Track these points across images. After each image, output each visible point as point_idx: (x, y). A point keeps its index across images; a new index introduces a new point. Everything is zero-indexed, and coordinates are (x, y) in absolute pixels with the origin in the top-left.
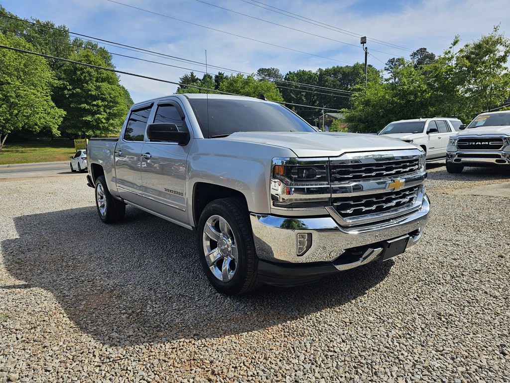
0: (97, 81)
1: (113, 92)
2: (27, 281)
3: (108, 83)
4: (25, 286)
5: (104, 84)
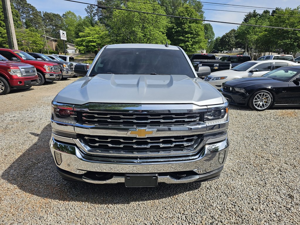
0: (190, 23)
1: (197, 29)
2: (41, 133)
3: (196, 23)
4: (38, 135)
5: (193, 24)
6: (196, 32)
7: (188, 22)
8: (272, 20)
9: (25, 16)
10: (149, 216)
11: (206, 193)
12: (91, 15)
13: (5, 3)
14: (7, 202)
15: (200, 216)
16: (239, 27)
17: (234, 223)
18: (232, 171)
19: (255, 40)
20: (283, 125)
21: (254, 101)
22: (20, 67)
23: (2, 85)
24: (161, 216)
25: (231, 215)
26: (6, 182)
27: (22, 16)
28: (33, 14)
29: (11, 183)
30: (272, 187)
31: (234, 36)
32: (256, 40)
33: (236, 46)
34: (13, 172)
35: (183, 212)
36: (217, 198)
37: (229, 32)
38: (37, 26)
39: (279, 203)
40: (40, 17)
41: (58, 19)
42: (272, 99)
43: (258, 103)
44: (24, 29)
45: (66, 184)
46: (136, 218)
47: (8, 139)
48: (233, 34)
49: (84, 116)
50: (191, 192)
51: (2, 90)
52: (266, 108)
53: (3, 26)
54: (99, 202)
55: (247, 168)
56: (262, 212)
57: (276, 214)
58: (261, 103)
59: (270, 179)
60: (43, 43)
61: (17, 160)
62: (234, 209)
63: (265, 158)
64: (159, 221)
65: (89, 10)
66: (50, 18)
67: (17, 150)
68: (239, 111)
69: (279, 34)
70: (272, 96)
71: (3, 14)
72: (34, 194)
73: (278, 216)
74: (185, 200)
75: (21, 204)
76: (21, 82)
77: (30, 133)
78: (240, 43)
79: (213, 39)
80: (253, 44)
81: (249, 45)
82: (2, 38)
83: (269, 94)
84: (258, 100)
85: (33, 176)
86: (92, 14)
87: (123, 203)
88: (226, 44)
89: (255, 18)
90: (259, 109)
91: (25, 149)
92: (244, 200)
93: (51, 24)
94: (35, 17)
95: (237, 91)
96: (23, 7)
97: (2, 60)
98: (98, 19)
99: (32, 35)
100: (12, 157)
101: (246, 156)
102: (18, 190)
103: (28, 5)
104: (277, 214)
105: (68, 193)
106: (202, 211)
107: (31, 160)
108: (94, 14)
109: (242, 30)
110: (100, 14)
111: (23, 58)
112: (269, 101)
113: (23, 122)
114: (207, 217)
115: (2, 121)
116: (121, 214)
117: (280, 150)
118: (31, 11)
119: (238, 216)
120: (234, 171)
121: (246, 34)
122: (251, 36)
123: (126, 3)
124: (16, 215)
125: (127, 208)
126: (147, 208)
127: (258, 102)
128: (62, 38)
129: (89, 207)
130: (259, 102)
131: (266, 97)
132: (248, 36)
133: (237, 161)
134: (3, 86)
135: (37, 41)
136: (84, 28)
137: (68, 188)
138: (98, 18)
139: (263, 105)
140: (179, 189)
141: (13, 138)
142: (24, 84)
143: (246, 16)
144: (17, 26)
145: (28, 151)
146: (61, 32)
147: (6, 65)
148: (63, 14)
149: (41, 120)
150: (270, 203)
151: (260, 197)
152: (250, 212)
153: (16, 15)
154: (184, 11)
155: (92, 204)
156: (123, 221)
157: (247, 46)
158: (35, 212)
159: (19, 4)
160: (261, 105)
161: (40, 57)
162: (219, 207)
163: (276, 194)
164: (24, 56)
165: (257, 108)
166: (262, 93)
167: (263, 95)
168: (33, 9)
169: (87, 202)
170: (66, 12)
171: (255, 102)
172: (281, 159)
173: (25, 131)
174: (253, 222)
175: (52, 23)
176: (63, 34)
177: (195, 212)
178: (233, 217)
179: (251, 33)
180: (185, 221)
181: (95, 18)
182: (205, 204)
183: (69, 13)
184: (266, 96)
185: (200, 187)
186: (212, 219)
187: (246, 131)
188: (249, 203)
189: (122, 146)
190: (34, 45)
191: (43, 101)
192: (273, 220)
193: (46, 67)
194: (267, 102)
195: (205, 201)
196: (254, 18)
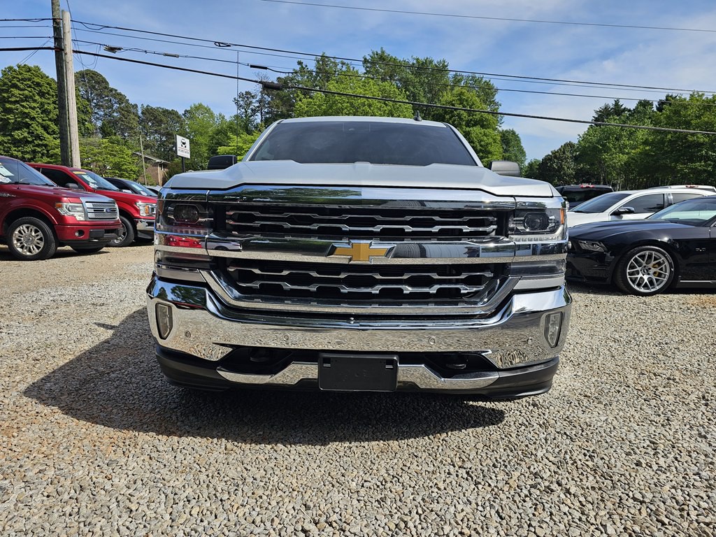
0: (467, 125)
1: (485, 138)
2: (121, 324)
3: (481, 127)
4: (112, 327)
5: (475, 128)
6: (481, 146)
7: (464, 123)
8: (658, 119)
9: (102, 113)
10: (375, 468)
11: (518, 431)
12: (246, 112)
13: (63, 76)
14: (33, 435)
15: (505, 471)
16: (581, 136)
17: (592, 487)
18: (583, 398)
19: (622, 165)
20: (703, 321)
21: (628, 271)
22: (83, 200)
23: (39, 237)
24: (406, 469)
25: (585, 473)
26: (33, 402)
27: (96, 113)
28: (120, 110)
29: (44, 404)
30: (686, 428)
31: (571, 158)
32: (625, 163)
33: (578, 179)
34: (51, 386)
35: (460, 464)
36: (547, 443)
37: (560, 149)
38: (126, 134)
39: (706, 455)
40: (133, 117)
41: (172, 120)
42: (671, 267)
43: (639, 276)
44: (98, 138)
45: (175, 408)
46: (344, 471)
47: (44, 331)
48: (568, 154)
49: (231, 217)
50: (480, 429)
51: (38, 248)
52: (658, 288)
53: (53, 131)
54: (252, 440)
55: (619, 392)
56: (663, 469)
57: (700, 474)
58: (646, 277)
59: (679, 413)
60: (137, 169)
61: (61, 368)
62: (590, 463)
63: (665, 376)
64: (401, 476)
65: (241, 103)
66: (156, 118)
67: (62, 351)
68: (592, 295)
69: (680, 151)
70: (671, 261)
71: (55, 108)
72: (97, 423)
73: (706, 480)
74: (464, 442)
75: (66, 439)
76: (81, 232)
77: (95, 323)
78: (588, 173)
79: (522, 163)
80: (618, 174)
81: (610, 176)
82: (48, 157)
83: (664, 255)
84: (639, 269)
85: (98, 392)
86: (250, 111)
87: (312, 442)
88: (553, 175)
89: (618, 118)
90: (642, 290)
91: (82, 349)
92: (614, 446)
93: (156, 132)
94: (123, 115)
95: (585, 250)
96: (100, 95)
97: (47, 185)
98: (262, 120)
99: (112, 151)
100: (49, 363)
101: (615, 372)
102: (59, 415)
103: (111, 90)
104: (703, 474)
105: (179, 423)
106: (509, 463)
107: (95, 368)
108: (252, 110)
109: (590, 143)
110: (266, 110)
111: (92, 186)
112: (666, 272)
113: (80, 305)
114: (521, 474)
115: (33, 301)
116: (306, 462)
117: (701, 364)
118: (115, 103)
119: (602, 476)
120: (586, 396)
121: (600, 151)
122: (611, 155)
123: (324, 85)
124: (52, 456)
125: (321, 452)
126: (369, 454)
127: (638, 274)
128: (179, 153)
129: (228, 447)
130: (641, 275)
131: (658, 261)
132: (605, 156)
133: (593, 380)
134: (41, 239)
135: (123, 165)
136: (229, 138)
137: (179, 414)
138: (262, 118)
139: (651, 281)
140: (450, 423)
141: (55, 330)
142: (88, 238)
143: (597, 112)
144: (84, 133)
145: (88, 354)
146: (179, 139)
147: (52, 193)
148: (186, 111)
149: (122, 303)
150: (682, 454)
151: (657, 444)
152: (633, 468)
153: (82, 110)
154: (453, 100)
155: (236, 443)
156: (312, 476)
157: (604, 179)
158: (99, 453)
159: (91, 90)
160: (646, 280)
161: (128, 188)
162: (552, 458)
163: (696, 439)
164: (94, 181)
165: (636, 287)
166: (647, 253)
167: (650, 256)
168: (121, 98)
169: (223, 439)
170: (193, 106)
171: (631, 274)
172: (705, 378)
173: (84, 321)
174: (642, 487)
175: (160, 129)
176: (184, 143)
177: (491, 465)
178: (587, 477)
179: (611, 150)
180: (467, 479)
181: (256, 119)
182: (516, 452)
183: (199, 107)
184: (655, 259)
185: (501, 422)
186: (536, 478)
187: (613, 329)
188: (628, 454)
189: (313, 288)
190: (117, 171)
191: (129, 271)
192: (693, 485)
193: (140, 204)
194: (660, 275)
195: (516, 446)
196: (616, 117)
